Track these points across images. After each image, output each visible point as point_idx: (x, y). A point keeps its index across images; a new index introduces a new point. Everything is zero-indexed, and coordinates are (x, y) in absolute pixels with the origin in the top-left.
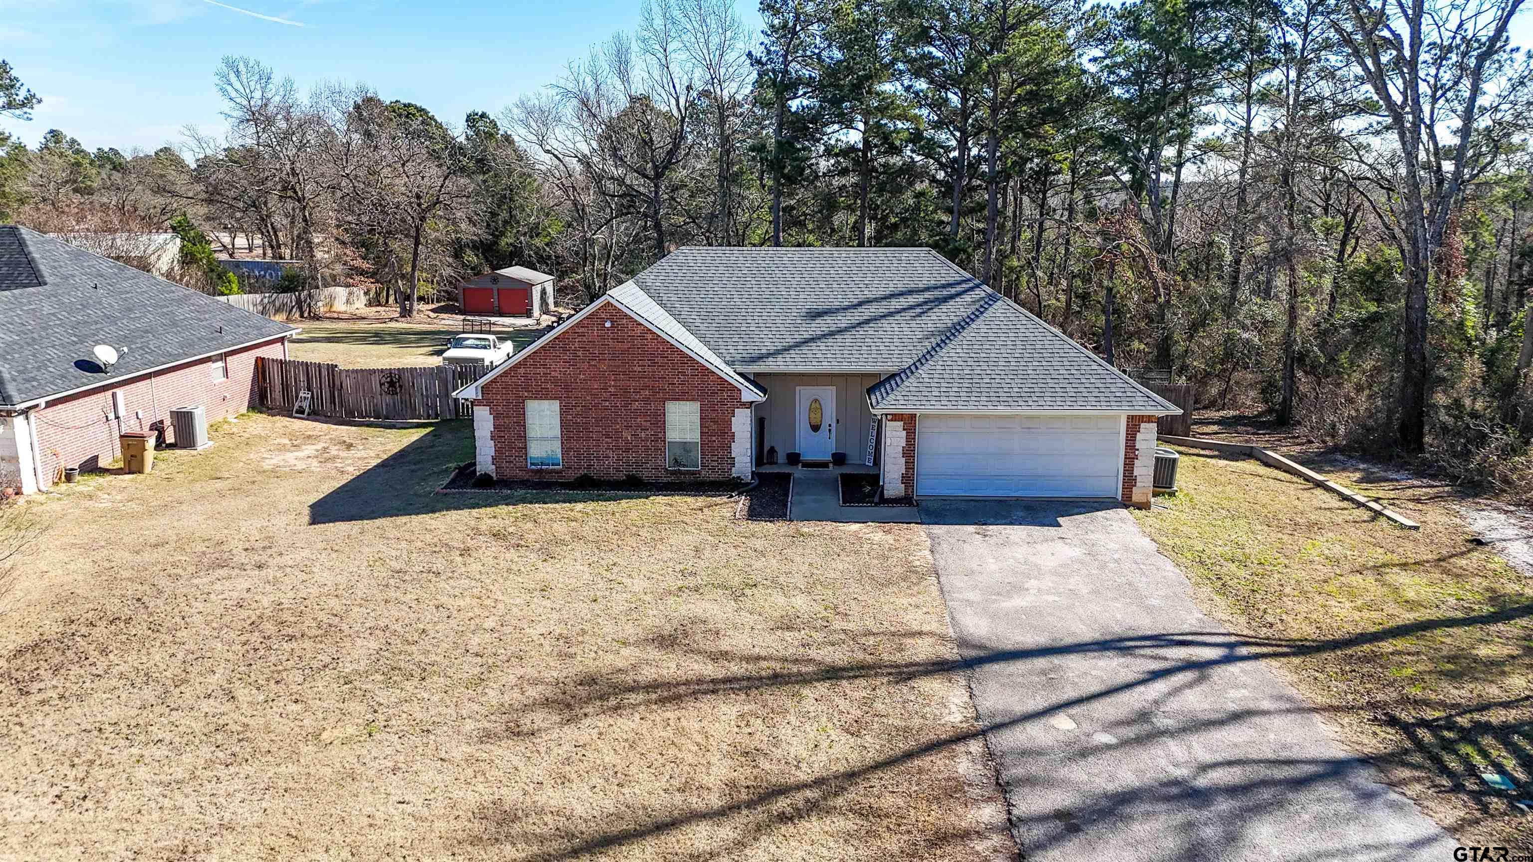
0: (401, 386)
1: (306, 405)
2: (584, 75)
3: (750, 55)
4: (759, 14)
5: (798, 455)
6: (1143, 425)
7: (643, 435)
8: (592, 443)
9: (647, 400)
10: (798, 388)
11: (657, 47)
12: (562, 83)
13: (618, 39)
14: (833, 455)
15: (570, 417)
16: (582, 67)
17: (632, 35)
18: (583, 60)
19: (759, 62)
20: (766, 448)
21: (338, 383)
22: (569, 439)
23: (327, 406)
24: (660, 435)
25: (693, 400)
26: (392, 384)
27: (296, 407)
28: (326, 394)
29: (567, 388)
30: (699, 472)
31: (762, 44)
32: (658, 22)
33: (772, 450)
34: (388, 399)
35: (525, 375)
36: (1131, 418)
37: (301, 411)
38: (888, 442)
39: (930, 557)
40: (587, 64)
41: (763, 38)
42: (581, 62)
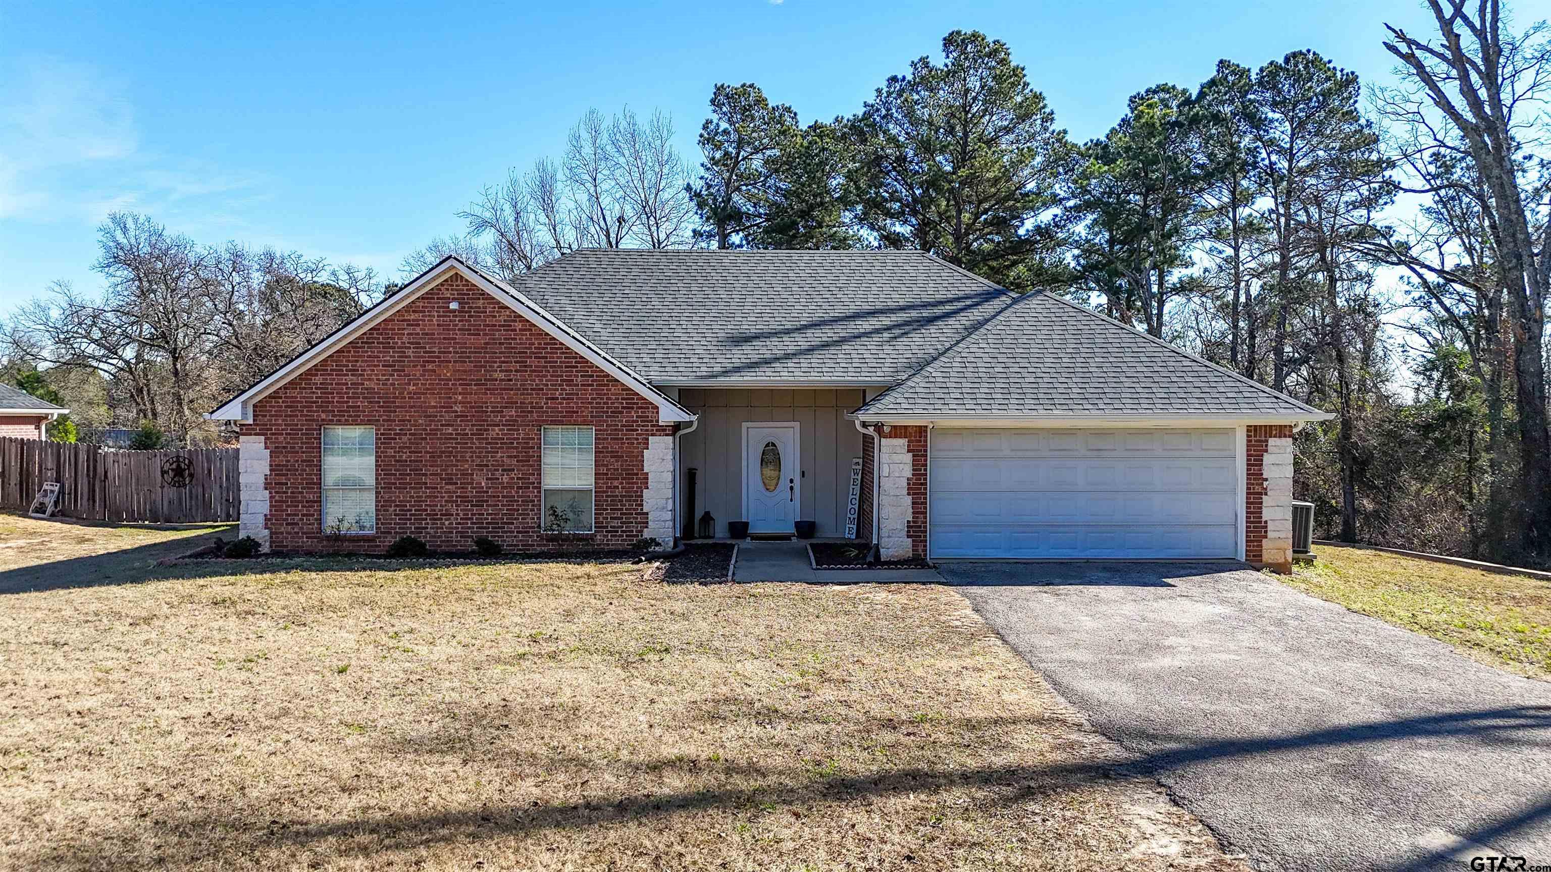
0: (191, 476)
1: (49, 501)
2: (502, 201)
3: (688, 188)
4: (699, 148)
5: (746, 525)
6: (1272, 441)
7: (505, 479)
8: (424, 492)
9: (512, 424)
10: (745, 425)
11: (586, 177)
12: (478, 211)
13: (541, 167)
14: (797, 524)
15: (391, 452)
16: (500, 195)
17: (558, 162)
18: (499, 185)
19: (698, 195)
20: (699, 514)
21: (100, 470)
22: (388, 487)
23: (83, 503)
24: (532, 479)
25: (585, 423)
26: (179, 472)
27: (35, 504)
28: (83, 486)
29: (388, 406)
30: (592, 537)
31: (702, 178)
32: (587, 150)
33: (707, 518)
34: (171, 493)
35: (323, 386)
36: (1253, 430)
37: (41, 509)
38: (885, 471)
39: (976, 617)
40: (505, 189)
41: (702, 171)
42: (500, 188)
